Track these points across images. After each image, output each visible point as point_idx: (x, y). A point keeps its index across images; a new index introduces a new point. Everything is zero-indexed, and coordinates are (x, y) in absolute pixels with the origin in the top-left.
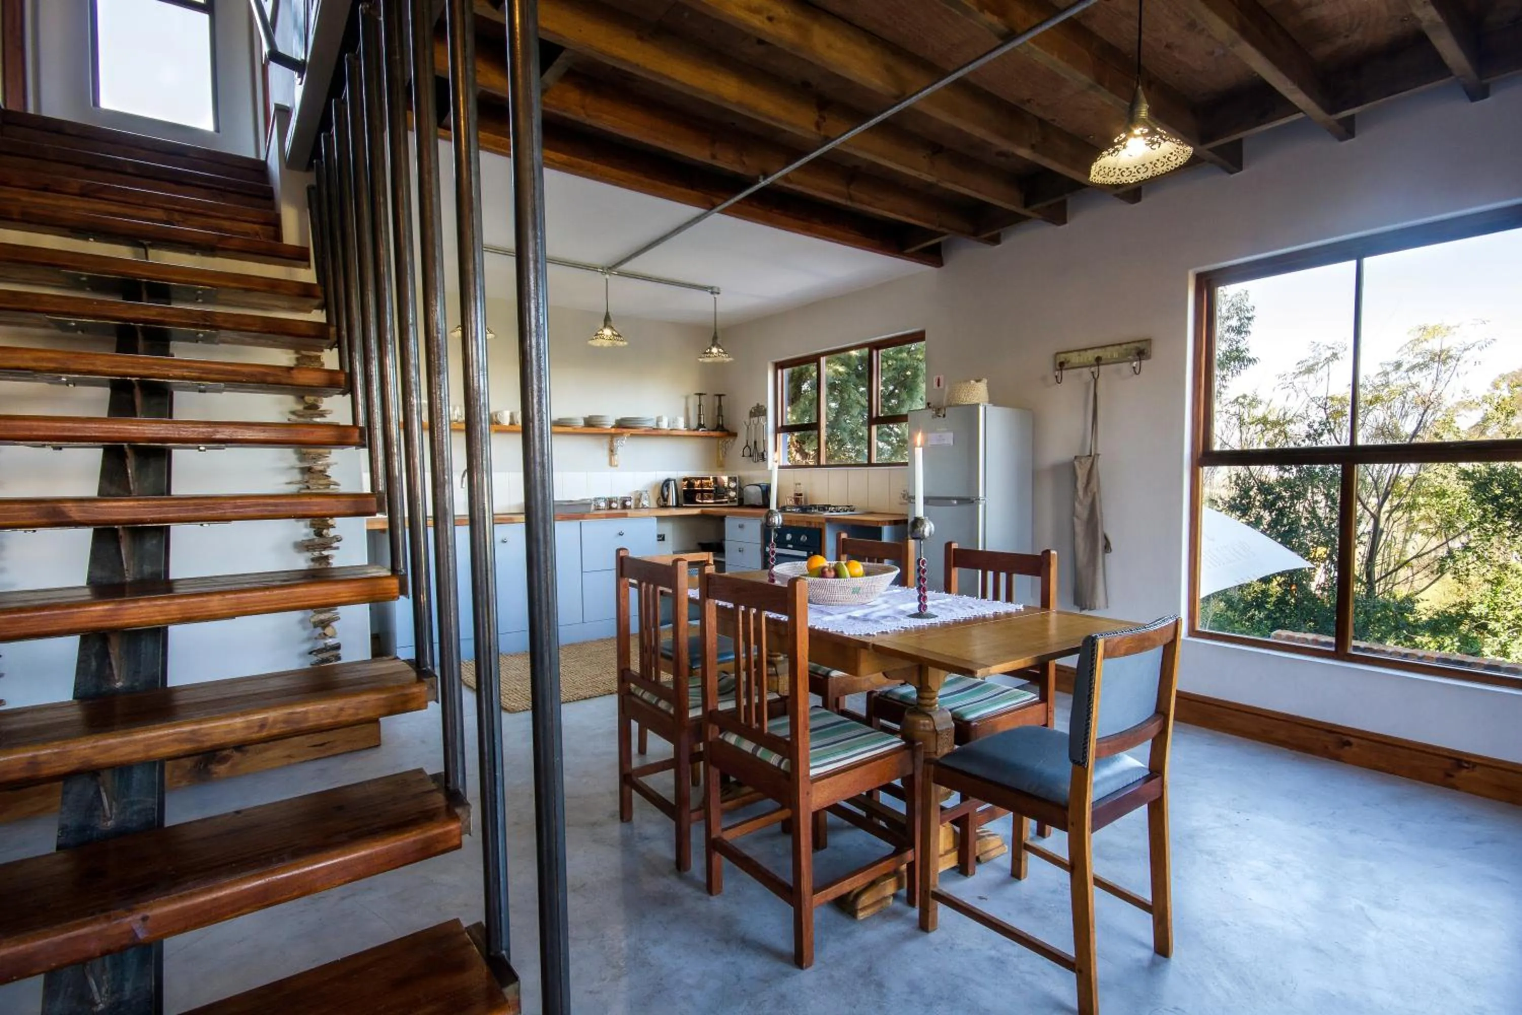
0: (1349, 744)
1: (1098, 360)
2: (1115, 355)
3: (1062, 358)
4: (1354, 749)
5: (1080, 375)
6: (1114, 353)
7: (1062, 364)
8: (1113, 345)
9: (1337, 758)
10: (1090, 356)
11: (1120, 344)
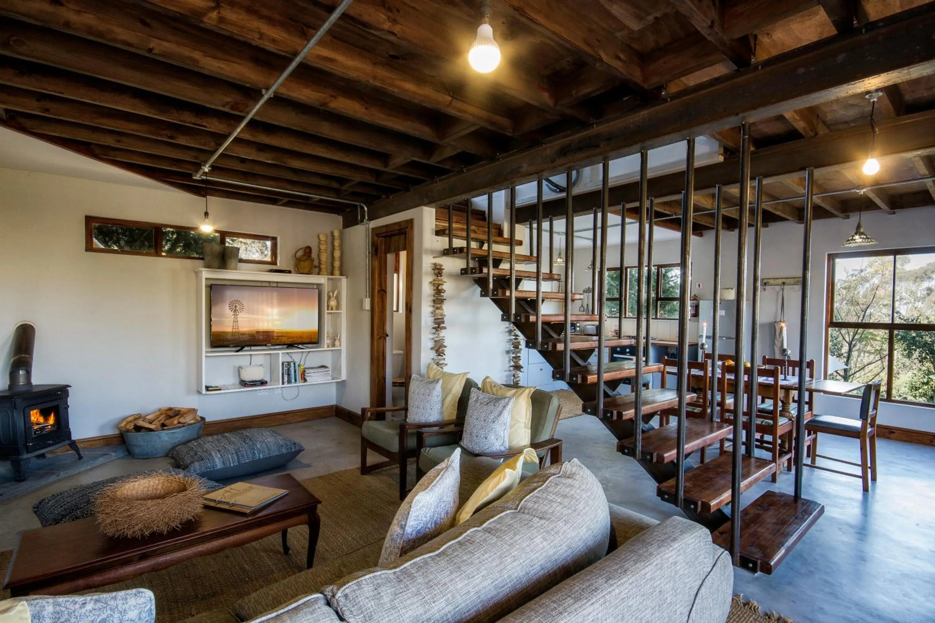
0: (894, 432)
1: (784, 283)
2: (792, 282)
3: (765, 281)
4: (896, 434)
5: (774, 288)
6: (792, 281)
7: (765, 284)
8: (791, 278)
9: (889, 438)
10: (780, 281)
11: (795, 278)
